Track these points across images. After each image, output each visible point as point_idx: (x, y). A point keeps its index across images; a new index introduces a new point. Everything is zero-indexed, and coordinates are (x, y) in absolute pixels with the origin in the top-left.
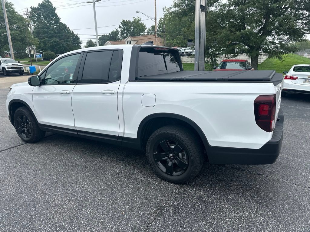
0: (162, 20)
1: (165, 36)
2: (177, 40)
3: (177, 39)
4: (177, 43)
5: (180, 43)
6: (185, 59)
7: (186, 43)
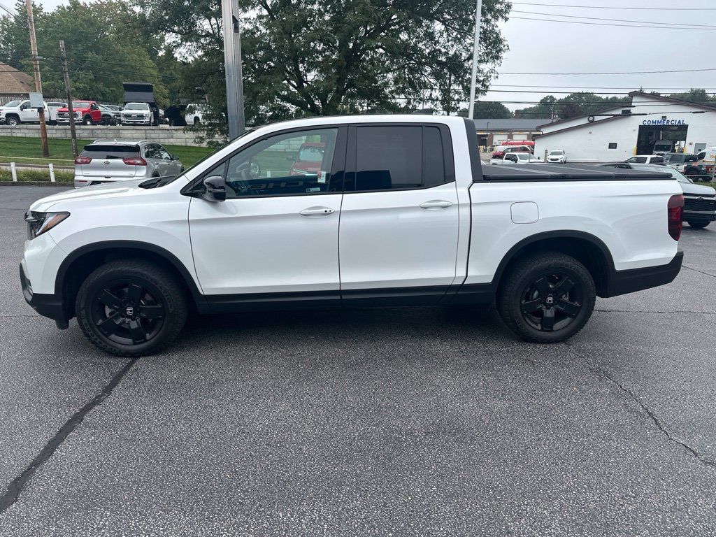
0: (12, 20)
1: (66, 70)
2: (75, 82)
3: (75, 78)
4: (78, 89)
5: (84, 89)
6: (126, 132)
7: (101, 92)
